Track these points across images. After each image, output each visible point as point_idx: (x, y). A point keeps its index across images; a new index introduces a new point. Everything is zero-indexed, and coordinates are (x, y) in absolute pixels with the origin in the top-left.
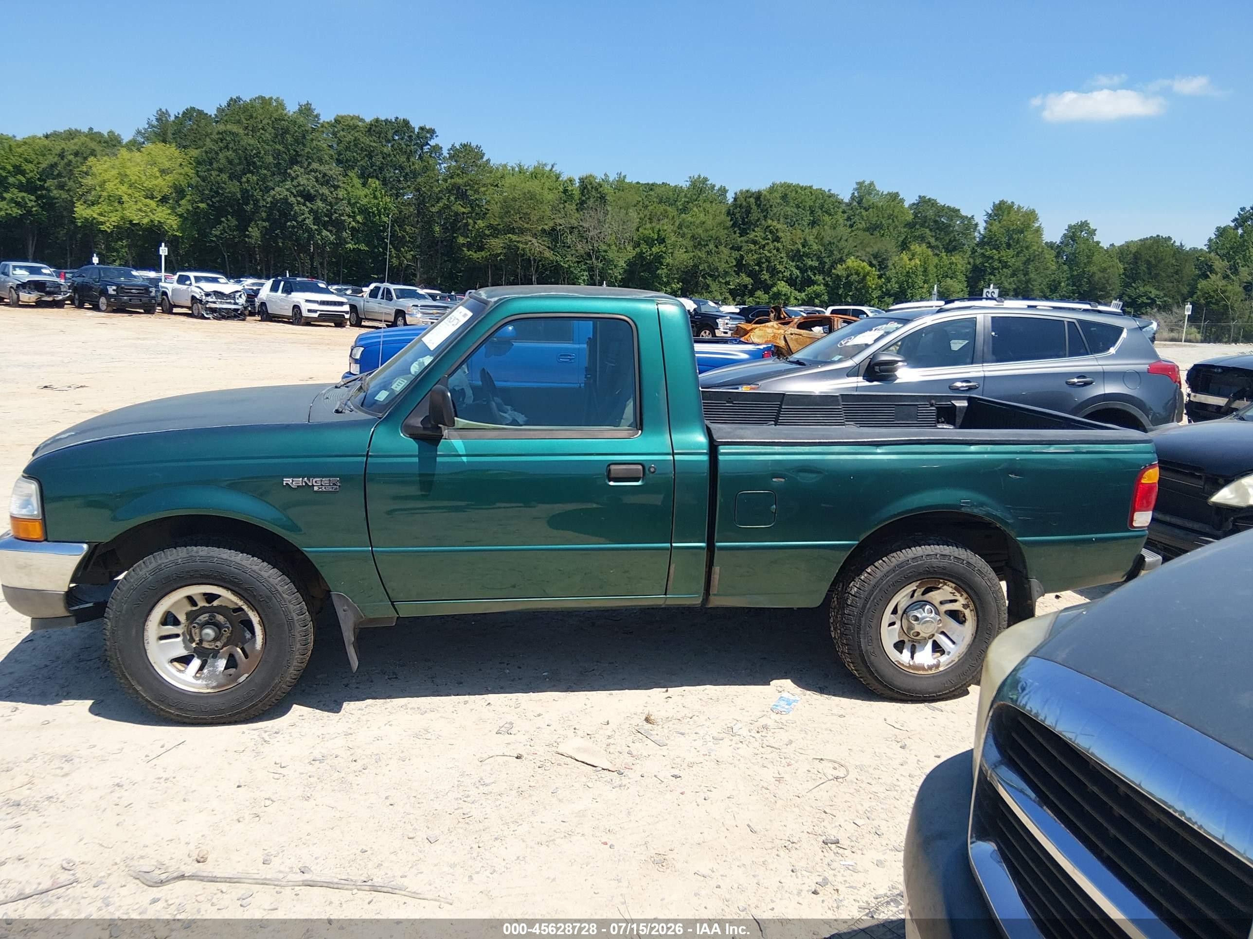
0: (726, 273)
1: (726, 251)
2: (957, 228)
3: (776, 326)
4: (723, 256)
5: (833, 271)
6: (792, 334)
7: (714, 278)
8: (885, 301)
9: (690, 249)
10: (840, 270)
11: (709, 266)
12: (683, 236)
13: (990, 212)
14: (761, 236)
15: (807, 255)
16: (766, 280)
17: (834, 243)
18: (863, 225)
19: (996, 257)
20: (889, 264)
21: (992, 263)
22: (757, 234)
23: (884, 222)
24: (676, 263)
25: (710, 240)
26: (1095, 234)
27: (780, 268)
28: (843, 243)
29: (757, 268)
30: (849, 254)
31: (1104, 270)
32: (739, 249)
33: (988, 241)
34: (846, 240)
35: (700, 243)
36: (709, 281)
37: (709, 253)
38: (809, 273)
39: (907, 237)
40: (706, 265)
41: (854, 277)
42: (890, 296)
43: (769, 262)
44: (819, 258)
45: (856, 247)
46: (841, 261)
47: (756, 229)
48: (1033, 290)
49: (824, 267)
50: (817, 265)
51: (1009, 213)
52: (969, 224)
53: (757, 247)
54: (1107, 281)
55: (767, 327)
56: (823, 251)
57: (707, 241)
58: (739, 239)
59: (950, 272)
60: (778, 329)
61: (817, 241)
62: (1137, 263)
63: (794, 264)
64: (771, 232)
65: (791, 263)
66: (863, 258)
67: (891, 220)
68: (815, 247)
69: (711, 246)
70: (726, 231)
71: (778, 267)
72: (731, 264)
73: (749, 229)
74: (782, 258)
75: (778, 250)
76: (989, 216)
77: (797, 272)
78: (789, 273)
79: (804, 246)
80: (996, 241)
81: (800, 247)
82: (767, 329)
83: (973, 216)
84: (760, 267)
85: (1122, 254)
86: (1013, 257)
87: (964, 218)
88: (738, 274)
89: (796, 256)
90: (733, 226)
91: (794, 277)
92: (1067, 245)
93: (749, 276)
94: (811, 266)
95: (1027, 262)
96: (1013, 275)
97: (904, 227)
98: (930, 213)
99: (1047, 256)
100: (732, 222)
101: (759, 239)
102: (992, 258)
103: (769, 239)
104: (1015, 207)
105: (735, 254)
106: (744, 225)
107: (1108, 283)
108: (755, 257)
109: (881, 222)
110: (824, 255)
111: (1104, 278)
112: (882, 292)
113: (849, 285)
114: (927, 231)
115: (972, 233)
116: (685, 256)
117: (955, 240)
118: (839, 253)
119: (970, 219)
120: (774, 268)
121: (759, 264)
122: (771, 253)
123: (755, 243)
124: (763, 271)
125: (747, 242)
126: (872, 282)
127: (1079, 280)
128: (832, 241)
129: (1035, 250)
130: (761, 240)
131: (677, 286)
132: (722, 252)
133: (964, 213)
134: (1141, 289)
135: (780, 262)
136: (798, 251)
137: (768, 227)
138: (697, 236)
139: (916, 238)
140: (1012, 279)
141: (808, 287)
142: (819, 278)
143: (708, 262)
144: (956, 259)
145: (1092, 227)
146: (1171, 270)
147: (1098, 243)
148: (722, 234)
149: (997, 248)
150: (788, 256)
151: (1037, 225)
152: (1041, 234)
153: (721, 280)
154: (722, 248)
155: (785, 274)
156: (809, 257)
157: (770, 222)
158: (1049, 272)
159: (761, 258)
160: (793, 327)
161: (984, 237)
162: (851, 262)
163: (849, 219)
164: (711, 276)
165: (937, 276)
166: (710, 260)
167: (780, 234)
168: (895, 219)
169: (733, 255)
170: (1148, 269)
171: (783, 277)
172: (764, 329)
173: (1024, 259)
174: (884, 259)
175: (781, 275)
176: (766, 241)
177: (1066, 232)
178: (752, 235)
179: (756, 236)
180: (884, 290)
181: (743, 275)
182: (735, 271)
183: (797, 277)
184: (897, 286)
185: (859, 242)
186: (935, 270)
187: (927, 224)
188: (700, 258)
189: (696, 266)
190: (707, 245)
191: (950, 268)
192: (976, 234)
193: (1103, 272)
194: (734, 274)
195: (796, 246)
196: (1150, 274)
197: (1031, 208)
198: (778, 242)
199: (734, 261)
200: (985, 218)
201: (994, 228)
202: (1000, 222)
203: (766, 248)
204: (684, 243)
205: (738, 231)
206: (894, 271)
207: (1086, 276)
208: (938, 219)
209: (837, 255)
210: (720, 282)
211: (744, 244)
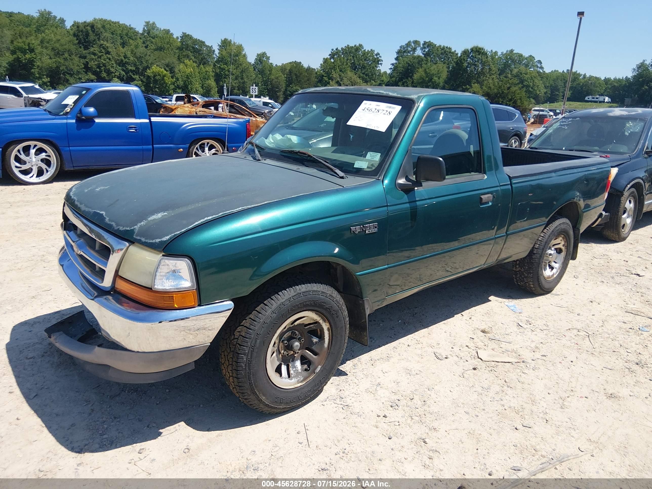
0: (78, 73)
1: (76, 59)
2: (204, 52)
3: (189, 106)
4: (75, 62)
5: (146, 73)
6: (200, 111)
7: (71, 75)
8: (177, 91)
9: (52, 57)
10: (149, 72)
11: (66, 68)
12: (46, 48)
13: (220, 44)
14: (97, 50)
15: (126, 63)
16: (104, 77)
17: (142, 57)
18: (153, 47)
19: (226, 69)
20: (176, 71)
21: (225, 72)
22: (95, 49)
23: (165, 46)
24: (44, 65)
25: (65, 51)
26: (269, 59)
27: (112, 70)
28: (147, 57)
29: (98, 70)
30: (152, 64)
31: (277, 78)
32: (85, 57)
33: (221, 60)
34: (150, 56)
35: (58, 53)
36: (68, 77)
37: (65, 59)
38: (131, 74)
39: (179, 55)
40: (64, 67)
41: (158, 77)
42: (179, 88)
43: (105, 66)
44: (135, 65)
45: (155, 59)
46: (148, 67)
47: (94, 46)
48: (246, 87)
49: (139, 71)
50: (134, 69)
51: (230, 45)
52: (210, 51)
53: (96, 57)
54: (279, 83)
55: (185, 107)
56: (137, 61)
57: (63, 52)
58: (84, 52)
59: (206, 76)
60: (192, 108)
61: (132, 55)
62: (291, 75)
63: (120, 68)
64: (103, 48)
65: (119, 68)
66: (161, 66)
67: (169, 45)
68: (132, 58)
69: (66, 55)
70: (75, 47)
71: (111, 69)
72: (81, 67)
73: (89, 45)
74: (112, 64)
75: (110, 59)
76: (220, 46)
77: (123, 73)
78: (119, 73)
79: (125, 58)
80: (225, 60)
81: (123, 58)
82: (185, 108)
83: (212, 46)
84: (100, 69)
85: (282, 69)
86: (235, 69)
87: (207, 46)
88: (86, 73)
89: (121, 64)
90: (79, 43)
91: (122, 76)
92: (257, 64)
93: (93, 74)
94: (131, 70)
95: (242, 72)
96: (236, 79)
97: (176, 50)
98: (189, 42)
99: (251, 70)
100: (78, 41)
101: (96, 52)
102: (225, 69)
103: (102, 52)
104: (232, 42)
105: (82, 61)
106: (86, 43)
107: (279, 84)
108: (96, 63)
109: (164, 46)
110: (138, 64)
111: (278, 82)
112: (175, 86)
113: (156, 81)
114: (189, 52)
115: (212, 55)
116: (49, 61)
117: (204, 59)
118: (146, 63)
119: (210, 47)
120: (109, 70)
121: (99, 67)
122: (105, 61)
123: (94, 54)
124: (102, 71)
125: (89, 53)
126: (168, 80)
127: (267, 83)
128: (142, 56)
129: (245, 66)
130: (98, 53)
131: (46, 80)
132: (74, 59)
133: (207, 44)
134: (294, 88)
135: (112, 67)
136: (122, 61)
137: (101, 45)
138: (56, 49)
139: (184, 56)
140: (236, 81)
141: (132, 82)
142: (137, 77)
143: (65, 65)
144: (209, 69)
145: (268, 55)
146: (306, 79)
147: (271, 63)
148: (73, 48)
149: (226, 64)
150: (116, 63)
151: (244, 53)
152: (247, 58)
153: (75, 76)
154: (73, 57)
155: (116, 74)
156: (129, 65)
157: (102, 42)
158: (253, 78)
159: (99, 64)
160: (200, 107)
161: (219, 58)
162: (155, 68)
163: (144, 43)
164: (68, 74)
165: (200, 78)
166: (67, 64)
167: (110, 50)
168: (171, 45)
169: (81, 61)
170: (296, 78)
171: (115, 75)
172: (183, 108)
173: (240, 70)
174: (172, 67)
175: (114, 75)
176: (102, 54)
177: (256, 57)
178: (92, 49)
179: (95, 50)
180: (176, 85)
181: (90, 74)
182: (84, 71)
183: (124, 76)
184: (182, 83)
185: (157, 57)
186: (199, 75)
187: (189, 49)
188: (60, 62)
189: (58, 67)
190: (63, 54)
191: (206, 74)
192: (214, 56)
193: (277, 79)
194: (83, 73)
195: (121, 57)
196: (297, 80)
197: (240, 43)
198: (109, 54)
199: (82, 65)
200: (218, 47)
201: (224, 53)
202: (226, 50)
203: (102, 58)
204: (48, 52)
205: (82, 47)
206: (180, 74)
207: (269, 81)
208: (194, 46)
209: (145, 64)
210: (75, 78)
211: (87, 55)
